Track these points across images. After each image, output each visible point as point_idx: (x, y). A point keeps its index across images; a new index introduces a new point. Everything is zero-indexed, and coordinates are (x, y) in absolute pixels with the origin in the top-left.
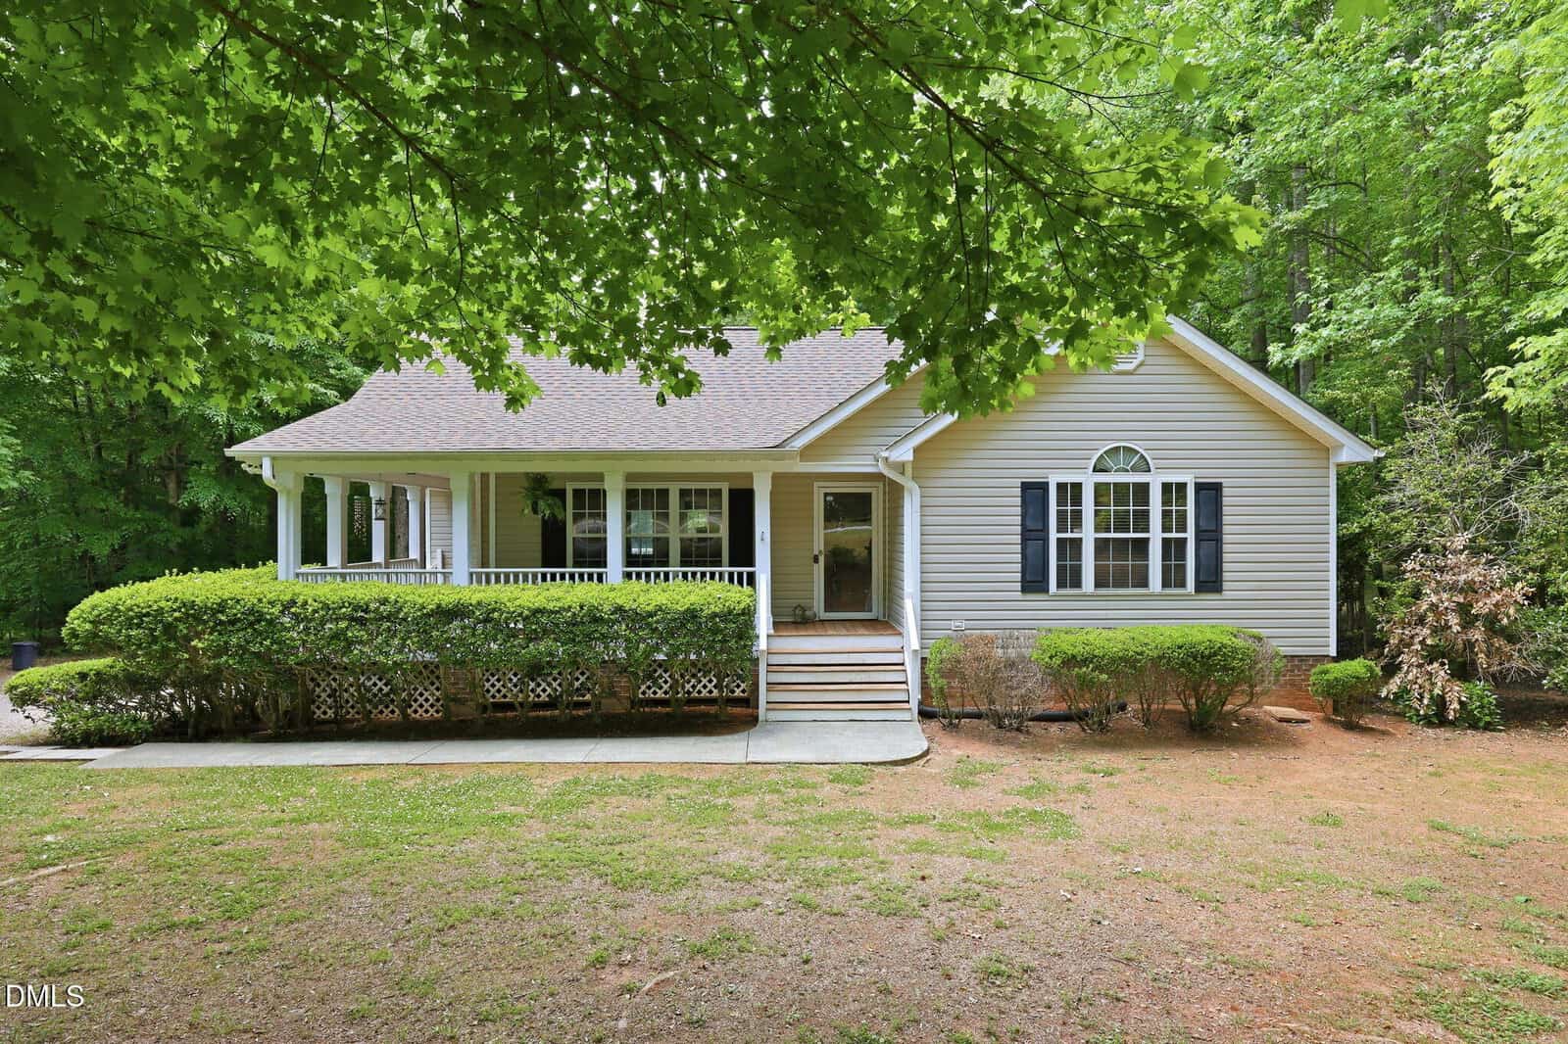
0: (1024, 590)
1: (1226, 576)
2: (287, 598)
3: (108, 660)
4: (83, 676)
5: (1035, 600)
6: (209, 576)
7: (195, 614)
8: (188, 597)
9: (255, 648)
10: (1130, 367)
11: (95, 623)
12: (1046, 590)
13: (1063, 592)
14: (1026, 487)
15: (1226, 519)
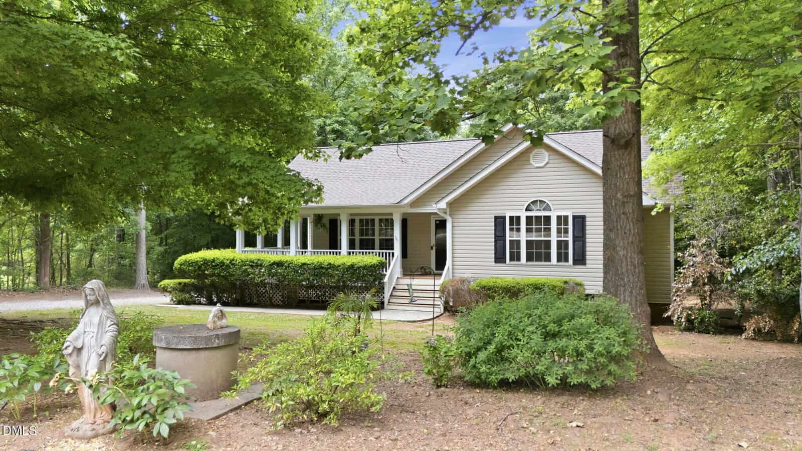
0: (496, 262)
1: (587, 257)
2: (232, 258)
3: (189, 280)
4: (180, 284)
5: (500, 266)
6: (216, 251)
7: (206, 263)
8: (205, 257)
9: (222, 274)
10: (542, 165)
11: (181, 265)
12: (505, 262)
13: (512, 263)
14: (496, 218)
15: (587, 232)
